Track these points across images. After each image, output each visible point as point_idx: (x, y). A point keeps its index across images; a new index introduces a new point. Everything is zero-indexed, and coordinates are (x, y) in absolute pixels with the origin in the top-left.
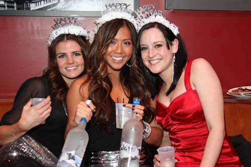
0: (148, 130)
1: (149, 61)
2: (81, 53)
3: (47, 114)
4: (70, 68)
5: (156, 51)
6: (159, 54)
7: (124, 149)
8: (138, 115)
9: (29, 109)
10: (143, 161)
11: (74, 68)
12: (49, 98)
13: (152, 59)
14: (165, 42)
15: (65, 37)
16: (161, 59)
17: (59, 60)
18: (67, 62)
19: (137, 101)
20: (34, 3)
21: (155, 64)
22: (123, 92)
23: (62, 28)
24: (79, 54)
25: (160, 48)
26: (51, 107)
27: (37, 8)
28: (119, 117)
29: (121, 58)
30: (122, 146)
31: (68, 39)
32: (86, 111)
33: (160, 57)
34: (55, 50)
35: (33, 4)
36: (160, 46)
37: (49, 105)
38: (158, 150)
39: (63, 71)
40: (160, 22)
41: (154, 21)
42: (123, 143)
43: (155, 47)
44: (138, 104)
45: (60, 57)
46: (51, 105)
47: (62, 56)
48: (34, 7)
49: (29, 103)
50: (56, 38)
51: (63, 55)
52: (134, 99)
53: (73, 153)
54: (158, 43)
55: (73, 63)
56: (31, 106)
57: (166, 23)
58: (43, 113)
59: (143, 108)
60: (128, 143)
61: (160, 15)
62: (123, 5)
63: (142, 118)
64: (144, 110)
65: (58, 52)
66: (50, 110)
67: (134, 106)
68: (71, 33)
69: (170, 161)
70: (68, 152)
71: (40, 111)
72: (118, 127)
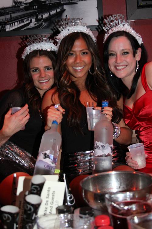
0: (118, 131)
1: (115, 67)
2: (52, 67)
3: (26, 121)
4: (43, 81)
5: (123, 58)
6: (126, 61)
7: (98, 147)
8: (107, 116)
9: (10, 117)
10: (117, 159)
11: (46, 81)
12: (26, 106)
13: (118, 65)
14: (132, 50)
15: (38, 53)
16: (127, 66)
17: (32, 73)
18: (40, 75)
19: (105, 103)
20: (9, 24)
21: (120, 70)
22: (91, 98)
23: (35, 44)
24: (51, 69)
25: (127, 55)
26: (29, 114)
27: (12, 29)
28: (90, 119)
29: (82, 67)
30: (95, 146)
31: (41, 55)
32: (55, 114)
33: (126, 64)
34: (29, 64)
35: (8, 26)
36: (126, 53)
37: (27, 112)
38: (128, 147)
39: (36, 83)
40: (127, 31)
41: (122, 30)
42: (97, 142)
43: (123, 54)
44: (107, 106)
45: (33, 71)
46: (29, 112)
47: (35, 70)
48: (10, 28)
49: (10, 112)
50: (30, 53)
51: (37, 69)
52: (103, 102)
53: (48, 152)
54: (126, 51)
55: (45, 77)
56: (12, 114)
57: (133, 33)
58: (23, 119)
59: (111, 109)
60: (101, 142)
61: (128, 25)
62: (76, 19)
63: (111, 118)
64: (113, 111)
65: (31, 66)
66: (28, 117)
67: (103, 108)
68: (44, 50)
69: (141, 156)
70: (43, 152)
71: (20, 118)
72: (90, 129)
